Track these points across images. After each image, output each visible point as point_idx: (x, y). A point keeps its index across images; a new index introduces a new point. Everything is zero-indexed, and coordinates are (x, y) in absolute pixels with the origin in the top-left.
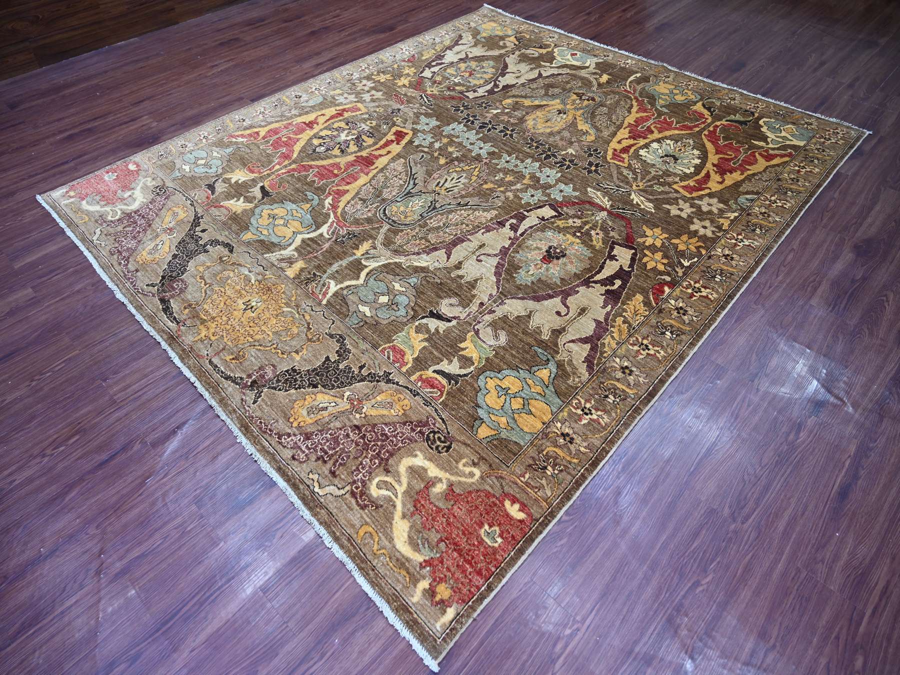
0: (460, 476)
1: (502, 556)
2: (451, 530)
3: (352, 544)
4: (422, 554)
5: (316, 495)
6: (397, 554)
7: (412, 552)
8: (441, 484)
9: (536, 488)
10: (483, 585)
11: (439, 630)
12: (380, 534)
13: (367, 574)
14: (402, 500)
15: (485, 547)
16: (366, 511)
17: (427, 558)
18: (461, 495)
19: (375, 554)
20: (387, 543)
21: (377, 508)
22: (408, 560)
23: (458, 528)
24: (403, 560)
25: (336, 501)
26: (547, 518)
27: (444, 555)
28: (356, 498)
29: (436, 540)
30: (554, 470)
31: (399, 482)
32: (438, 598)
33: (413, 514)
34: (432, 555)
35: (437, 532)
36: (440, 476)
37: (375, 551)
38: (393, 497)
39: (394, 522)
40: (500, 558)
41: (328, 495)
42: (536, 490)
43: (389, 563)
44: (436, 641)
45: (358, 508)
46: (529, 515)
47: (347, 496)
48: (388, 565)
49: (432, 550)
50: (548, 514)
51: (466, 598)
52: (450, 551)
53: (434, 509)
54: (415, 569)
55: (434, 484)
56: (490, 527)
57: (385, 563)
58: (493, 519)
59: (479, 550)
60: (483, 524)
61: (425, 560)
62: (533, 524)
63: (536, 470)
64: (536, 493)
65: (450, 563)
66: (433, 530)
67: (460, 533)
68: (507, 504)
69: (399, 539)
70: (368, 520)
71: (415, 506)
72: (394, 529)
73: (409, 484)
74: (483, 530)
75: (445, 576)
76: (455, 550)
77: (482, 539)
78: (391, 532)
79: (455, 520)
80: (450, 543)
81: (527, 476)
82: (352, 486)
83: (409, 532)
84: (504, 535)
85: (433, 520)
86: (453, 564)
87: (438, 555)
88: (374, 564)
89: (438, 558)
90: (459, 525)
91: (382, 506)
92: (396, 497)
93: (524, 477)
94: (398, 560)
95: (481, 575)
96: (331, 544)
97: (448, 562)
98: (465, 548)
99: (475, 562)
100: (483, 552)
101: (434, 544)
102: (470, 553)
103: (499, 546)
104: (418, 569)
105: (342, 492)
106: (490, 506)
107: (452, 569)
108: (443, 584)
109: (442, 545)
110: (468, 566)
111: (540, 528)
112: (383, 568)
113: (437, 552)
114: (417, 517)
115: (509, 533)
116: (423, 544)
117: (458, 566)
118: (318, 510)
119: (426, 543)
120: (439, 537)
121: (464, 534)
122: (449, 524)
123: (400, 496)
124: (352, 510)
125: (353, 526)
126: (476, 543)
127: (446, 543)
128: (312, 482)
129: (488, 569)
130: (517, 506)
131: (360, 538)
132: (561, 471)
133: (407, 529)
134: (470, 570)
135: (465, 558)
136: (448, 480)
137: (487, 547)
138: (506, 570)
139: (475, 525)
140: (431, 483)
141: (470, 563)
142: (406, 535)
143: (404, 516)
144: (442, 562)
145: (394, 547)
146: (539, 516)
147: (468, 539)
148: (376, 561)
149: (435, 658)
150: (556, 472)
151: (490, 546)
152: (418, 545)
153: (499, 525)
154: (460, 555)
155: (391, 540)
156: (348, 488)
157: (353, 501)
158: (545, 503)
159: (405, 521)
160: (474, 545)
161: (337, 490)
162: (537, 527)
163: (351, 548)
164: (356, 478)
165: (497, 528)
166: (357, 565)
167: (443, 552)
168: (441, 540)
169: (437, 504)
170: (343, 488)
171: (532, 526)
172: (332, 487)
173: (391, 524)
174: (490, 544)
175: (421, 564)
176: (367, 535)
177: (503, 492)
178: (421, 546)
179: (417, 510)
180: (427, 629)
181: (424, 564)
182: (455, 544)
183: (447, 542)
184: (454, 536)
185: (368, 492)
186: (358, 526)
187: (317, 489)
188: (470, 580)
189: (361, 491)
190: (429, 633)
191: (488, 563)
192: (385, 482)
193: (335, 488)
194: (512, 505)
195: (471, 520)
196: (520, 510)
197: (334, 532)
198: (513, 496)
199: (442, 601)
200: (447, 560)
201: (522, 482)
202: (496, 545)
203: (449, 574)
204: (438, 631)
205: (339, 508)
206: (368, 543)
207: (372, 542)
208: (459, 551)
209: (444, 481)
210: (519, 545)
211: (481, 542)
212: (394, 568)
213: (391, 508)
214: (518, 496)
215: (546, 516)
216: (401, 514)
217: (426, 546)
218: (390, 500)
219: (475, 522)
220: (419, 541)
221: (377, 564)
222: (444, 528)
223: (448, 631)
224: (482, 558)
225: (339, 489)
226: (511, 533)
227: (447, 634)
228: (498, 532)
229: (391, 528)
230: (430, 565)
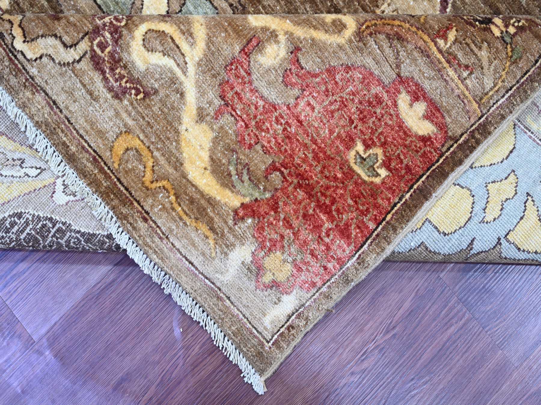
0: (315, 28)
1: (389, 200)
2: (293, 150)
3: (101, 170)
4: (238, 192)
5: (20, 56)
6: (192, 190)
7: (218, 187)
8: (275, 47)
9: (467, 67)
10: (350, 258)
11: (269, 327)
12: (156, 153)
13: (134, 228)
14: (197, 81)
15: (356, 183)
16: (126, 102)
17: (247, 200)
18: (316, 76)
19: (147, 189)
20: (171, 170)
21: (147, 95)
22: (211, 201)
23: (305, 145)
24: (203, 202)
25: (62, 75)
26: (473, 137)
27: (279, 194)
28: (103, 72)
29: (263, 168)
30: (507, 26)
31: (188, 34)
32: (267, 278)
33: (219, 113)
34: (257, 195)
35: (266, 151)
36: (273, 27)
37: (147, 184)
38: (178, 72)
39: (182, 128)
40: (384, 204)
41: (45, 59)
42: (465, 74)
43: (176, 205)
44: (263, 346)
45: (109, 96)
46: (442, 127)
47: (85, 65)
48: (173, 209)
49: (257, 186)
50: (477, 129)
51: (317, 279)
52: (290, 189)
53: (261, 103)
54: (226, 222)
55: (260, 46)
56: (367, 147)
57: (168, 205)
58: (373, 133)
59: (345, 188)
60: (352, 140)
61: (242, 204)
62: (447, 145)
63: (471, 24)
64: (463, 80)
65: (290, 209)
66: (258, 147)
67: (310, 156)
68: (404, 99)
69: (193, 163)
70: (130, 122)
71: (222, 97)
72: (183, 144)
73: (210, 41)
74: (352, 153)
75: (282, 237)
76: (300, 186)
77: (351, 169)
78: (178, 148)
79: (301, 131)
80: (290, 174)
81: (452, 35)
82: (91, 41)
83: (212, 151)
84: (393, 164)
85: (258, 127)
86: (296, 211)
87: (268, 195)
88: (147, 208)
89: (268, 200)
90: (308, 141)
91: (156, 92)
92: (184, 73)
93: (445, 38)
94: (192, 201)
95: (349, 237)
96: (61, 168)
97: (287, 209)
98: (318, 183)
99: (338, 210)
100: (352, 191)
101: (260, 174)
102: (328, 193)
103: (383, 183)
104: (231, 222)
105: (72, 55)
106: (370, 103)
107: (295, 223)
108: (278, 253)
109: (276, 177)
110: (324, 217)
111: (460, 155)
112: (165, 215)
113: (265, 190)
114: (226, 120)
115: (401, 162)
116: (240, 175)
117: (305, 216)
118: (28, 94)
119: (245, 172)
120: (270, 161)
121: (316, 157)
122: (288, 137)
123: (191, 69)
124: (96, 99)
125: (101, 134)
126: (339, 175)
127: (282, 173)
128: (7, 26)
129: (361, 226)
130: (421, 107)
131: (116, 159)
132: (521, 29)
133: (207, 144)
134: (327, 225)
135: (318, 201)
136: (290, 35)
137: (360, 183)
138: (395, 229)
139: (338, 143)
140: (254, 43)
141: (328, 212)
142: (205, 155)
143: (201, 117)
144: (275, 208)
145: (184, 176)
146: (459, 132)
147: (324, 167)
148: (150, 201)
149: (261, 372)
150: (512, 30)
151: (364, 182)
152: (230, 175)
153: (384, 145)
154: (310, 196)
155: (178, 165)
156: (84, 46)
157: (97, 77)
158: (475, 106)
159: (204, 126)
160: (336, 178)
161: (61, 48)
162: (454, 152)
163: (100, 177)
164: (99, 22)
165: (379, 151)
166: (113, 208)
167: (276, 190)
168: (274, 168)
169: (265, 92)
170: (74, 45)
171: (444, 149)
172: (51, 41)
173: (177, 132)
174: (366, 178)
175: (236, 212)
176: (131, 153)
177: (399, 75)
178: (235, 178)
179: (227, 105)
180: (249, 325)
181: (241, 213)
182: (300, 176)
183: (286, 172)
184: (297, 161)
185: (125, 56)
186: (111, 135)
187: (19, 44)
188: (328, 248)
189: (111, 55)
190: (251, 333)
191: (363, 213)
192: (162, 34)
193: (57, 42)
194: (411, 105)
195: (331, 132)
196: (427, 117)
197: (64, 143)
198: (417, 85)
199: (275, 285)
200: (285, 204)
201: (440, 51)
202: (377, 180)
203: (288, 232)
204: (266, 328)
205: (70, 93)
206: (133, 169)
207: (141, 167)
208: (309, 190)
209: (282, 38)
210: (420, 182)
211: (350, 173)
212: (184, 217)
213: (175, 97)
214: (427, 85)
215: (473, 131)
216: (195, 112)
217: (246, 177)
218: (173, 80)
219: (339, 136)
220: (231, 168)
221: (152, 206)
222: (278, 144)
223: (282, 330)
224: (350, 202)
225: (65, 46)
226: (405, 162)
227: (282, 335)
228: (381, 157)
229: (178, 142)
230: (254, 214)
